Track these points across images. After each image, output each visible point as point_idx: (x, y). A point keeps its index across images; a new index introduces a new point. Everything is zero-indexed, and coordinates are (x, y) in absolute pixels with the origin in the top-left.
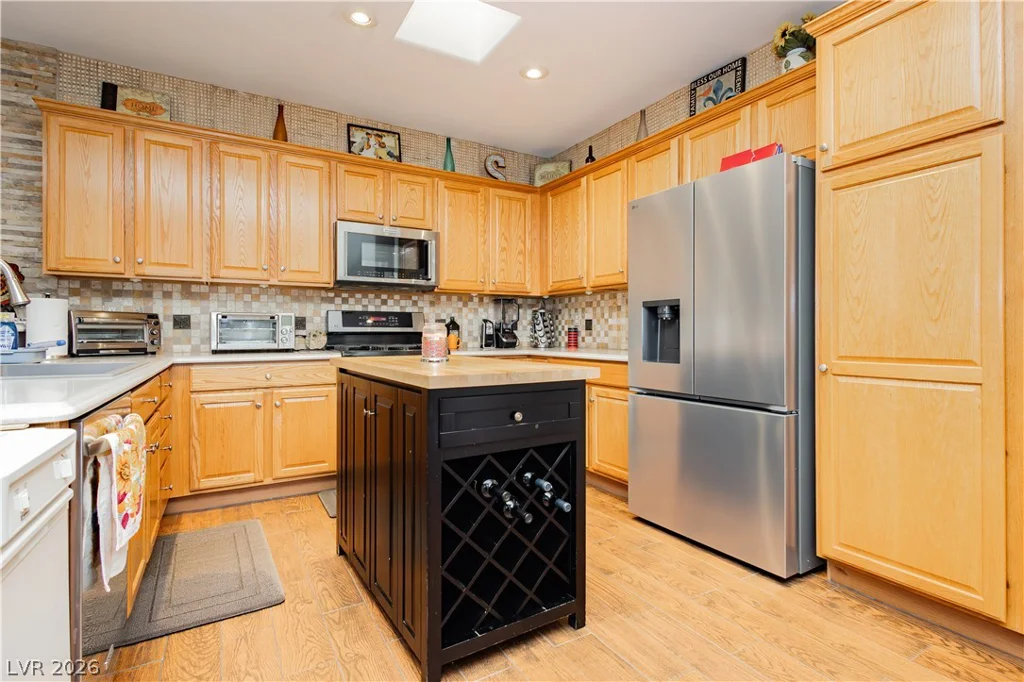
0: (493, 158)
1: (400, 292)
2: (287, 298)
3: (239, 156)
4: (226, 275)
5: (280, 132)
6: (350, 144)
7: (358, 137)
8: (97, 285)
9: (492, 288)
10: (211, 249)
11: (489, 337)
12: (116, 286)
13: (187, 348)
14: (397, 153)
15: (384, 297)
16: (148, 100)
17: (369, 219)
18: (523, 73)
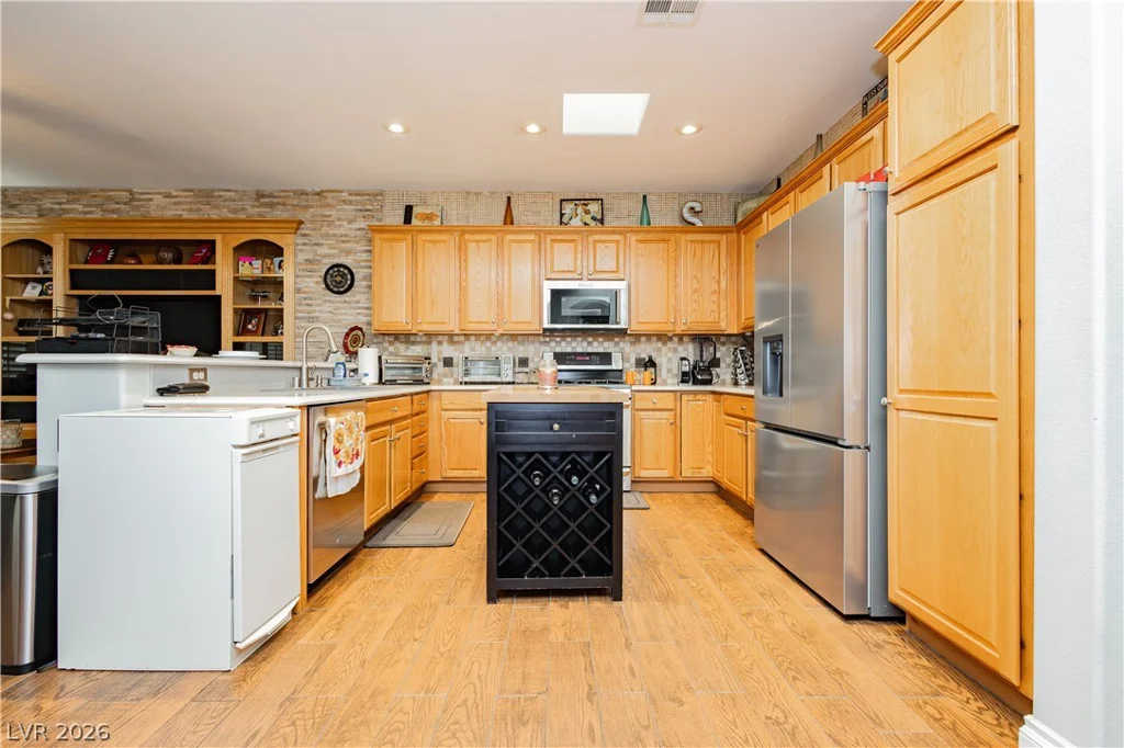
0: (690, 204)
1: (602, 335)
2: (516, 343)
3: (478, 241)
4: (471, 327)
5: (509, 218)
6: (562, 215)
7: (568, 208)
8: (402, 338)
9: (684, 328)
10: (460, 310)
11: (684, 374)
12: (412, 338)
13: (451, 380)
14: (599, 217)
15: (590, 339)
16: (428, 211)
17: (570, 276)
18: (678, 131)
